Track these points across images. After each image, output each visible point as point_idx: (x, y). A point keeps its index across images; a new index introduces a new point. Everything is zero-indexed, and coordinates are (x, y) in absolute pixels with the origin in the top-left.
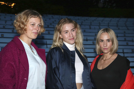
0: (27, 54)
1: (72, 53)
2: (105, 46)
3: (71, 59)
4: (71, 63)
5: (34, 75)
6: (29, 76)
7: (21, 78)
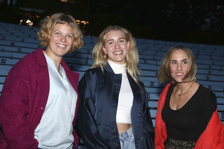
0: (49, 73)
1: (117, 78)
2: (179, 69)
3: (114, 86)
4: (114, 92)
5: (55, 104)
6: (47, 105)
7: (35, 106)
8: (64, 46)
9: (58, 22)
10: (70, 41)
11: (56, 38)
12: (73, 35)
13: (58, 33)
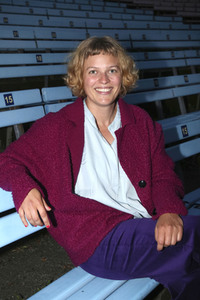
8: (108, 90)
9: (89, 54)
10: (114, 79)
11: (92, 81)
12: (118, 67)
13: (93, 72)
